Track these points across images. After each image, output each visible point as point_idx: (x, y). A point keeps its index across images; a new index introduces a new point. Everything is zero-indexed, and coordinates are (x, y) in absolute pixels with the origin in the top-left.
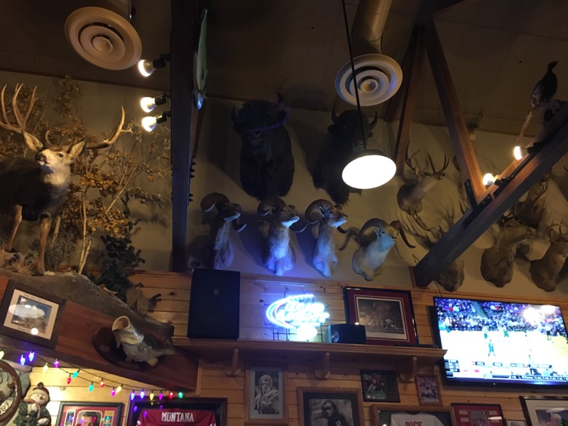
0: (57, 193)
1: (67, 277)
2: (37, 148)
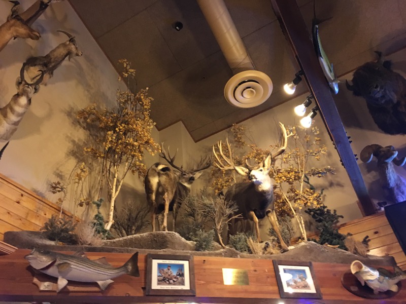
0: (269, 195)
1: (303, 246)
2: (246, 173)
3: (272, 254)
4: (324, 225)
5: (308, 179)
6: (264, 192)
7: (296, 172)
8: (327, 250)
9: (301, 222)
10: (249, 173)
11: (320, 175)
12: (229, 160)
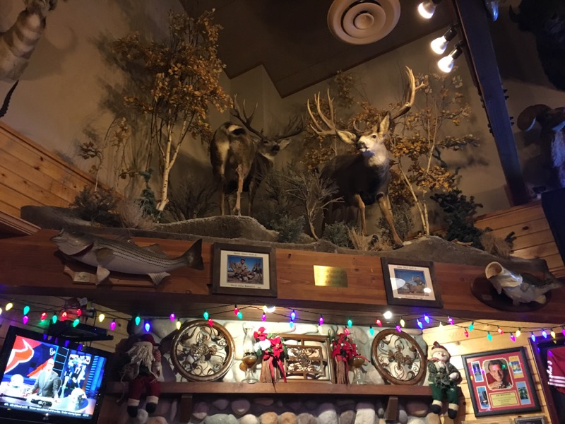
0: (383, 172)
1: (423, 242)
2: (352, 140)
3: (380, 250)
4: (455, 216)
5: (439, 153)
6: (376, 167)
7: (423, 142)
8: (455, 248)
9: (423, 212)
10: (358, 141)
11: (457, 147)
12: (329, 121)
